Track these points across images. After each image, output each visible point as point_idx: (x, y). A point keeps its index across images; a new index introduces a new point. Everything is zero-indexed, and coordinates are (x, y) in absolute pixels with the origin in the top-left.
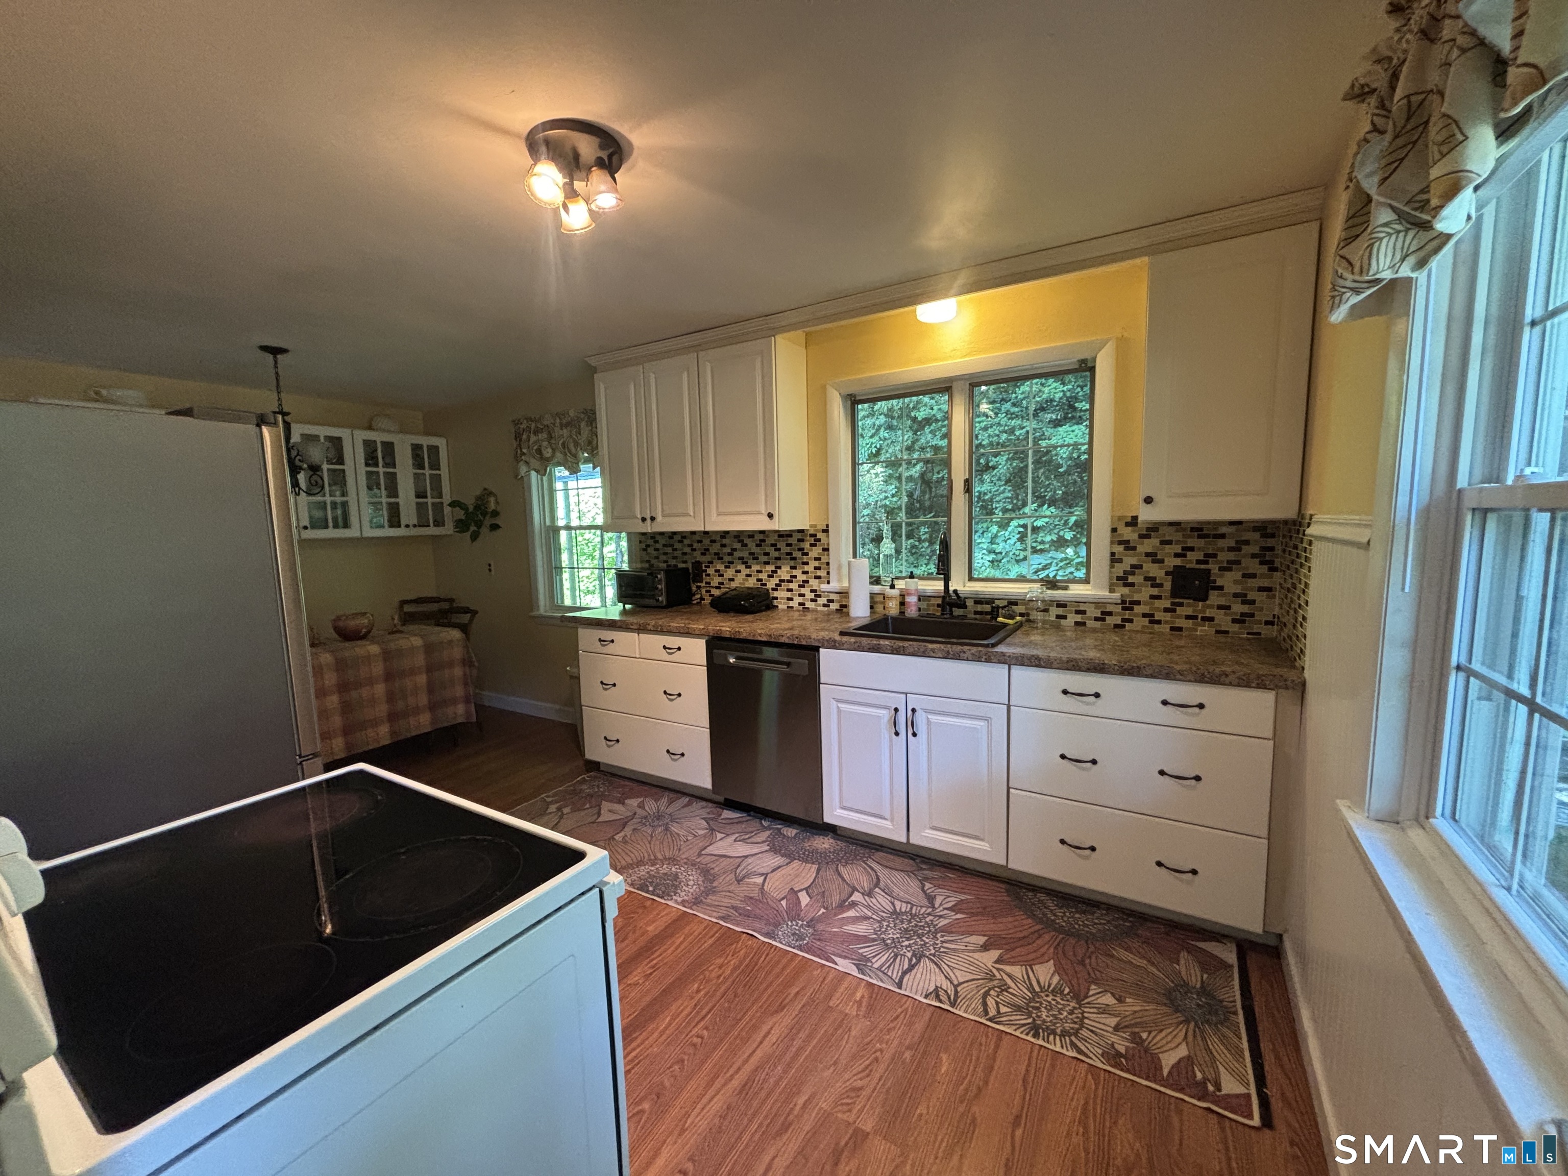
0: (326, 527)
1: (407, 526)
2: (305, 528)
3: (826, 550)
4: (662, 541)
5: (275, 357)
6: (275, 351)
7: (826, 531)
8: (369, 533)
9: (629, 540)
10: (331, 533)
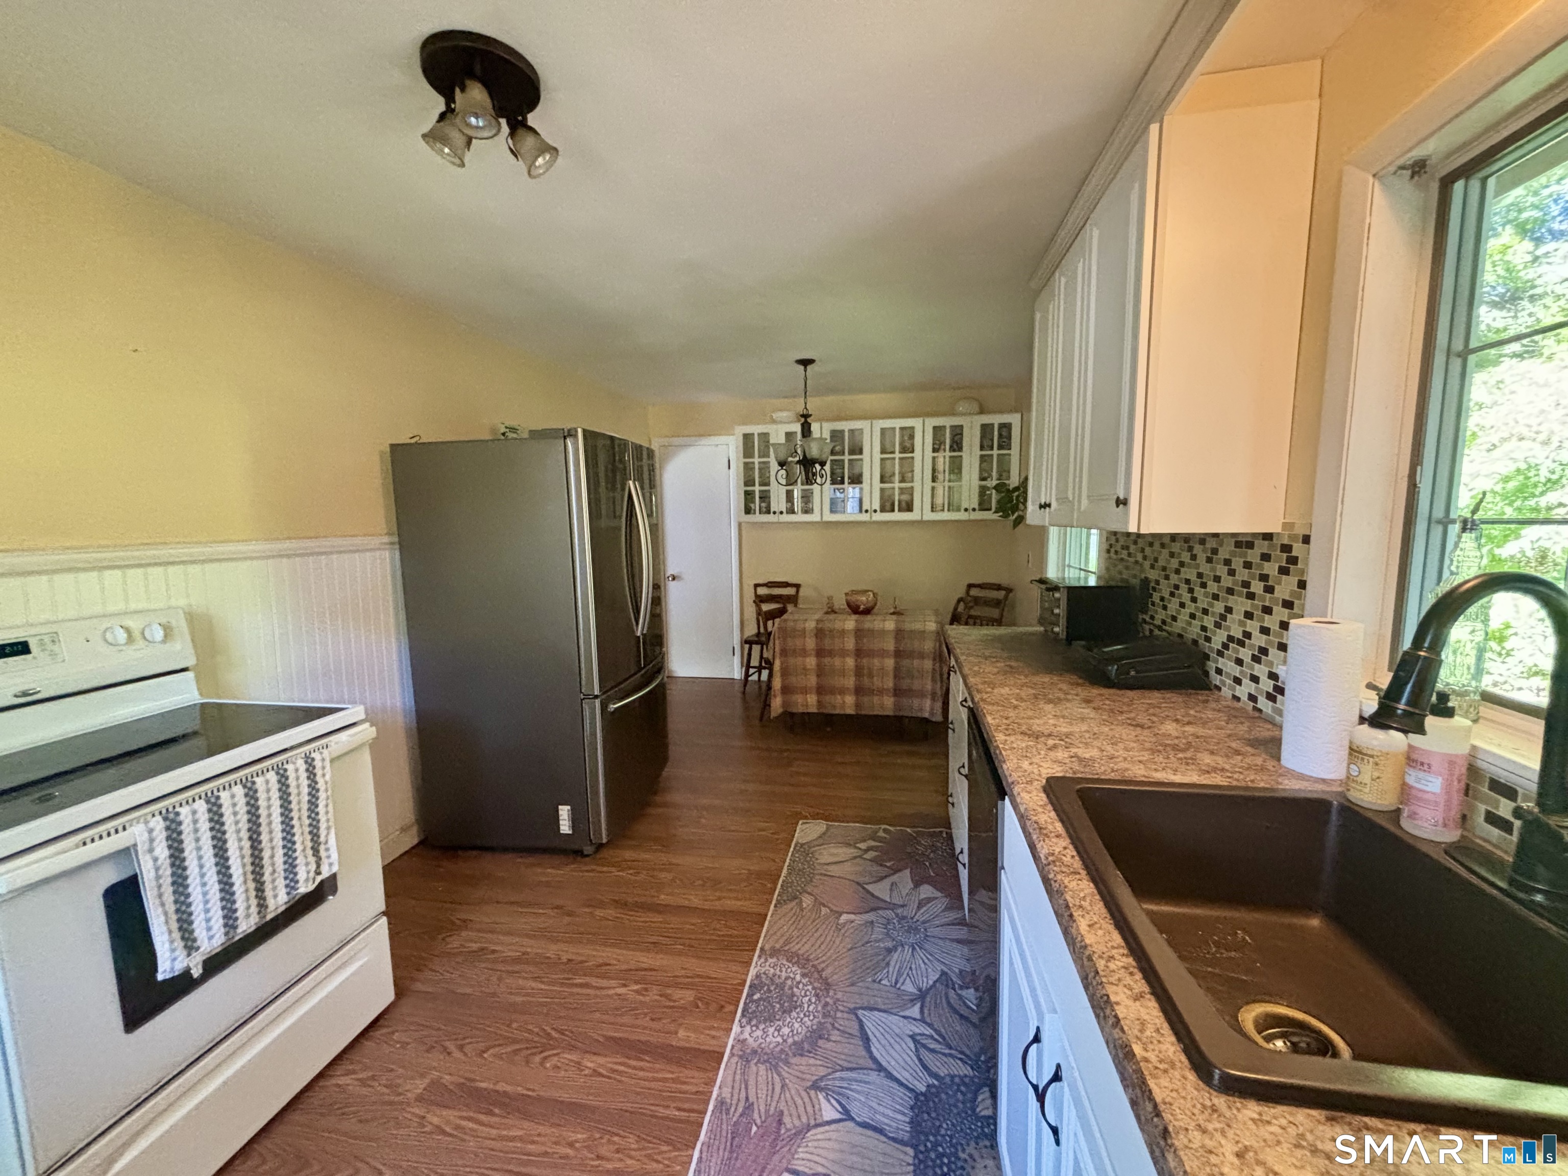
0: (893, 510)
1: (966, 510)
2: (875, 511)
3: (1302, 585)
4: (1122, 541)
5: (805, 367)
6: (805, 363)
7: (1306, 540)
8: (929, 516)
9: (1101, 535)
10: (897, 516)
